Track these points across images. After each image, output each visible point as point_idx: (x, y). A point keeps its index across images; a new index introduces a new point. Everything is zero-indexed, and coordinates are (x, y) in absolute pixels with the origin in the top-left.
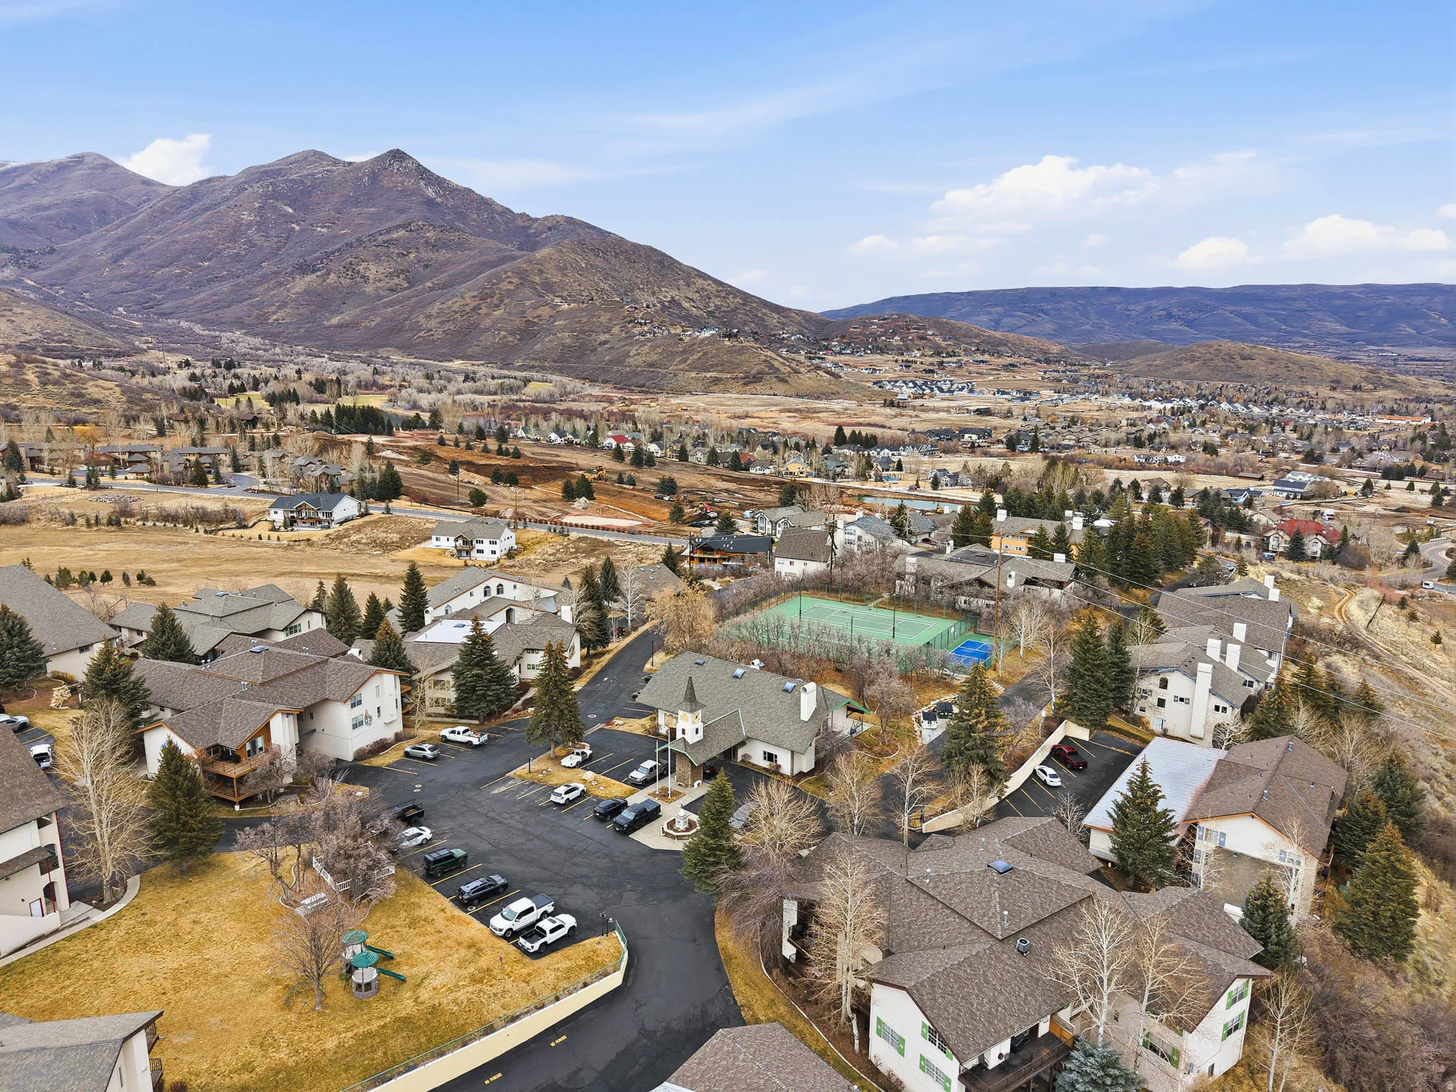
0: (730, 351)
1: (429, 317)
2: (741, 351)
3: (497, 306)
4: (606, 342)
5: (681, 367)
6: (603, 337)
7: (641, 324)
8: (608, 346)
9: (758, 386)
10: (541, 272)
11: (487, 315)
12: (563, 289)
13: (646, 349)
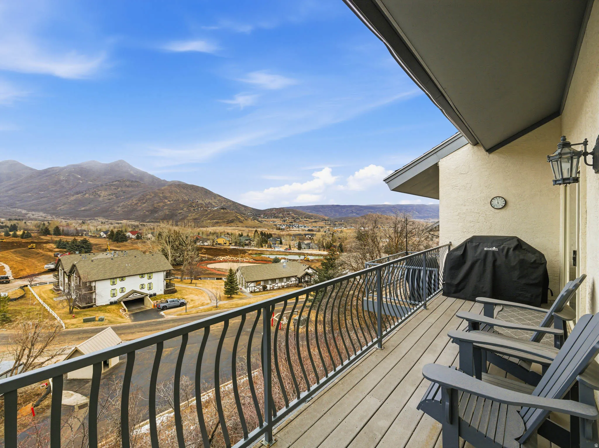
0: (223, 213)
1: (118, 207)
2: (227, 213)
3: (144, 203)
4: (181, 213)
5: (205, 219)
6: (180, 212)
7: (194, 207)
8: (181, 214)
9: (232, 224)
10: (163, 193)
11: (140, 206)
12: (170, 198)
13: (194, 214)
